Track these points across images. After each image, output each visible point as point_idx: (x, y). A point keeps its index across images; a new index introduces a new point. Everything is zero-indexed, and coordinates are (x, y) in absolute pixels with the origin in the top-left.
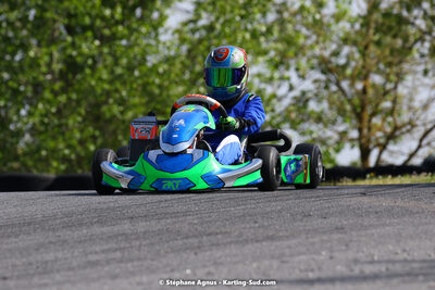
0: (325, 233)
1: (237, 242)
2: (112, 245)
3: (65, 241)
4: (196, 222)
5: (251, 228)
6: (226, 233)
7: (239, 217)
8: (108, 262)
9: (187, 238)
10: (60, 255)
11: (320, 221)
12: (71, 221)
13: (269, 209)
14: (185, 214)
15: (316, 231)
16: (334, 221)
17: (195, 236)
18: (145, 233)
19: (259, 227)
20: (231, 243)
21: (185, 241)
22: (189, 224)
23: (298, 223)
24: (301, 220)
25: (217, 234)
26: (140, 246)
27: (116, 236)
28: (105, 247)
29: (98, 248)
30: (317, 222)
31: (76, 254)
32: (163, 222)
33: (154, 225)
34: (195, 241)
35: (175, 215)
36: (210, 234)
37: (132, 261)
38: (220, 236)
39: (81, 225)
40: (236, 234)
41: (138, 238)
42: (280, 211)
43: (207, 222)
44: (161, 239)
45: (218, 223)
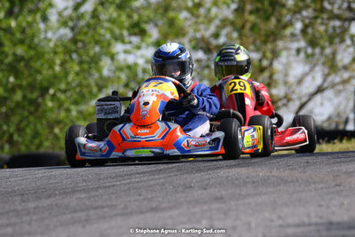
0: (205, 203)
1: (122, 215)
2: (4, 221)
4: (83, 196)
5: (135, 201)
6: (112, 206)
7: (124, 191)
9: (75, 211)
11: (200, 192)
13: (152, 182)
14: (74, 192)
15: (197, 202)
16: (214, 191)
18: (35, 208)
19: (144, 199)
20: (116, 215)
21: (74, 215)
22: (77, 199)
23: (180, 194)
24: (183, 192)
25: (103, 207)
26: (31, 221)
27: (8, 212)
30: (197, 193)
32: (53, 199)
33: (45, 202)
34: (82, 215)
36: (96, 208)
38: (106, 210)
40: (122, 206)
41: (28, 214)
42: (163, 184)
43: (94, 197)
44: (50, 214)
45: (104, 197)
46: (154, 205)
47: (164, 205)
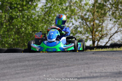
0: (83, 65)
1: (58, 67)
2: (23, 68)
3: (10, 67)
4: (46, 61)
5: (62, 63)
6: (55, 65)
7: (58, 60)
8: (22, 73)
9: (44, 66)
10: (8, 71)
11: (81, 61)
12: (11, 61)
13: (67, 58)
14: (44, 59)
15: (80, 64)
16: (85, 61)
17: (46, 66)
18: (32, 65)
19: (64, 63)
20: (56, 67)
23: (75, 62)
24: (76, 61)
25: (52, 65)
26: (31, 68)
27: (24, 66)
28: (21, 69)
29: (19, 69)
30: (80, 62)
31: (13, 70)
32: (37, 61)
33: (35, 63)
34: (46, 67)
35: (41, 60)
36: (50, 65)
37: (28, 72)
38: (53, 66)
39: (14, 62)
40: (58, 65)
41: (30, 66)
42: (70, 59)
43: (49, 62)
44: (37, 66)
45: (53, 62)
46: (67, 65)
47: (70, 65)
